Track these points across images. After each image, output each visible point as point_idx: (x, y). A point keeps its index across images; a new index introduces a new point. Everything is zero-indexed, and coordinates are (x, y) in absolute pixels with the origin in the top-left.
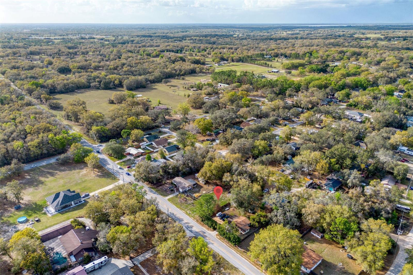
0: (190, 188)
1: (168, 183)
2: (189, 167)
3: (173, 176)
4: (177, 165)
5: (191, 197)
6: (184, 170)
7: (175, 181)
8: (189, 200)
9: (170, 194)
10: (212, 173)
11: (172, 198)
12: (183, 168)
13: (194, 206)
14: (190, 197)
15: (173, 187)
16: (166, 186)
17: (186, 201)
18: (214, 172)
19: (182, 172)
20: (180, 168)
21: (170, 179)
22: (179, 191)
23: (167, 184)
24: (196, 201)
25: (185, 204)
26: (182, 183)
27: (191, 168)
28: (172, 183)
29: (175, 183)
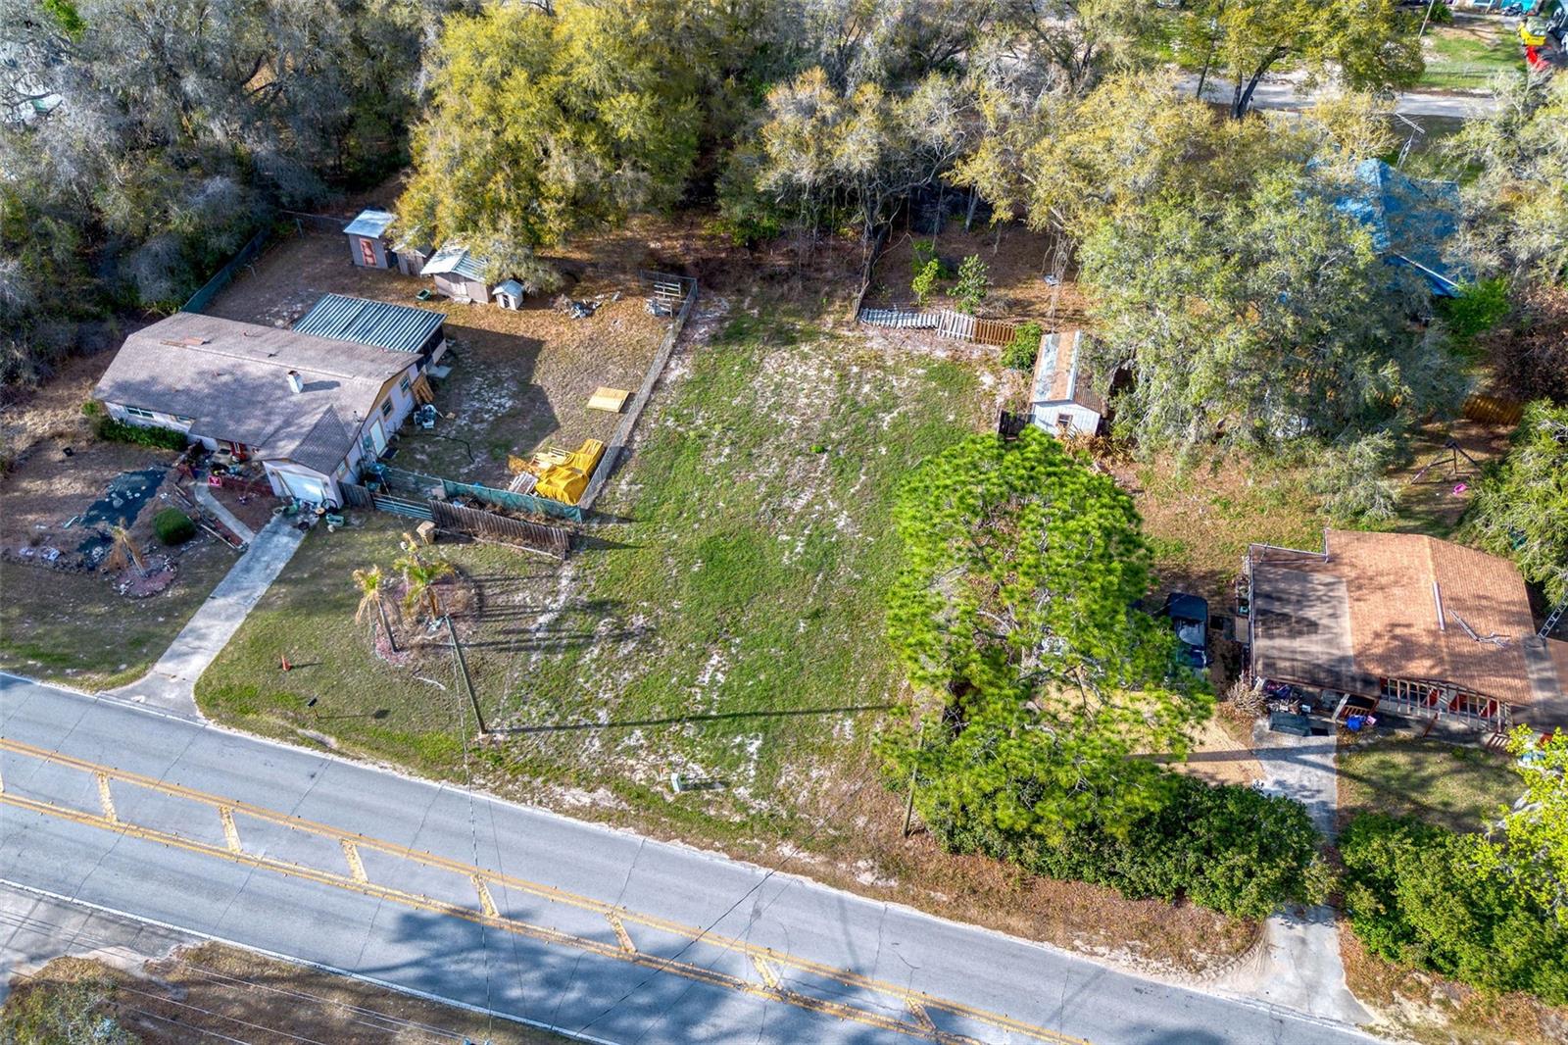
0: (402, 403)
1: (39, 444)
2: (217, 161)
3: (62, 332)
4: (46, 181)
5: (508, 520)
6: (181, 219)
7: (145, 394)
8: (508, 582)
9: (191, 604)
10: (606, 133)
11: (256, 645)
12: (149, 198)
13: (646, 639)
14: (502, 532)
15: (155, 481)
16: (48, 504)
17: (480, 610)
18: (626, 114)
19: (155, 245)
20: (116, 208)
21: (45, 381)
22: (290, 510)
23: (49, 472)
24: (607, 559)
25: (511, 671)
26: (275, 386)
27: (248, 171)
28: (111, 433)
29: (160, 420)
